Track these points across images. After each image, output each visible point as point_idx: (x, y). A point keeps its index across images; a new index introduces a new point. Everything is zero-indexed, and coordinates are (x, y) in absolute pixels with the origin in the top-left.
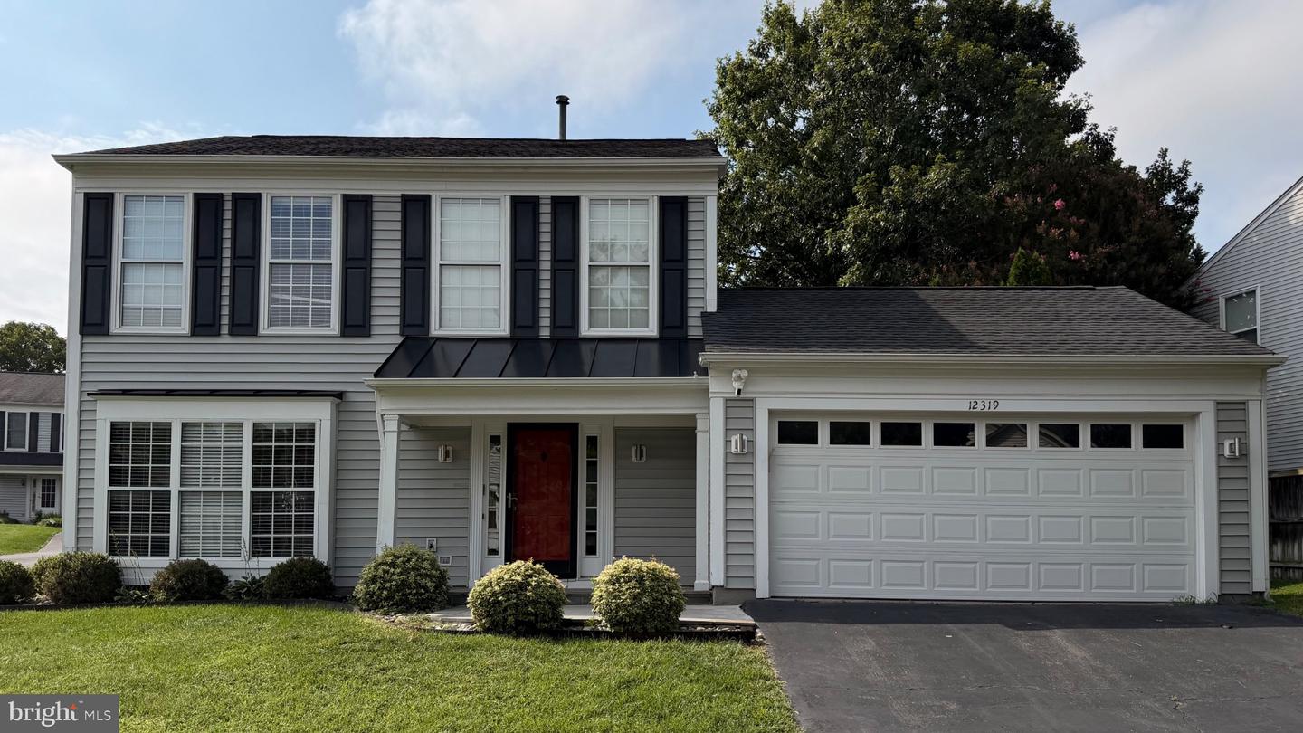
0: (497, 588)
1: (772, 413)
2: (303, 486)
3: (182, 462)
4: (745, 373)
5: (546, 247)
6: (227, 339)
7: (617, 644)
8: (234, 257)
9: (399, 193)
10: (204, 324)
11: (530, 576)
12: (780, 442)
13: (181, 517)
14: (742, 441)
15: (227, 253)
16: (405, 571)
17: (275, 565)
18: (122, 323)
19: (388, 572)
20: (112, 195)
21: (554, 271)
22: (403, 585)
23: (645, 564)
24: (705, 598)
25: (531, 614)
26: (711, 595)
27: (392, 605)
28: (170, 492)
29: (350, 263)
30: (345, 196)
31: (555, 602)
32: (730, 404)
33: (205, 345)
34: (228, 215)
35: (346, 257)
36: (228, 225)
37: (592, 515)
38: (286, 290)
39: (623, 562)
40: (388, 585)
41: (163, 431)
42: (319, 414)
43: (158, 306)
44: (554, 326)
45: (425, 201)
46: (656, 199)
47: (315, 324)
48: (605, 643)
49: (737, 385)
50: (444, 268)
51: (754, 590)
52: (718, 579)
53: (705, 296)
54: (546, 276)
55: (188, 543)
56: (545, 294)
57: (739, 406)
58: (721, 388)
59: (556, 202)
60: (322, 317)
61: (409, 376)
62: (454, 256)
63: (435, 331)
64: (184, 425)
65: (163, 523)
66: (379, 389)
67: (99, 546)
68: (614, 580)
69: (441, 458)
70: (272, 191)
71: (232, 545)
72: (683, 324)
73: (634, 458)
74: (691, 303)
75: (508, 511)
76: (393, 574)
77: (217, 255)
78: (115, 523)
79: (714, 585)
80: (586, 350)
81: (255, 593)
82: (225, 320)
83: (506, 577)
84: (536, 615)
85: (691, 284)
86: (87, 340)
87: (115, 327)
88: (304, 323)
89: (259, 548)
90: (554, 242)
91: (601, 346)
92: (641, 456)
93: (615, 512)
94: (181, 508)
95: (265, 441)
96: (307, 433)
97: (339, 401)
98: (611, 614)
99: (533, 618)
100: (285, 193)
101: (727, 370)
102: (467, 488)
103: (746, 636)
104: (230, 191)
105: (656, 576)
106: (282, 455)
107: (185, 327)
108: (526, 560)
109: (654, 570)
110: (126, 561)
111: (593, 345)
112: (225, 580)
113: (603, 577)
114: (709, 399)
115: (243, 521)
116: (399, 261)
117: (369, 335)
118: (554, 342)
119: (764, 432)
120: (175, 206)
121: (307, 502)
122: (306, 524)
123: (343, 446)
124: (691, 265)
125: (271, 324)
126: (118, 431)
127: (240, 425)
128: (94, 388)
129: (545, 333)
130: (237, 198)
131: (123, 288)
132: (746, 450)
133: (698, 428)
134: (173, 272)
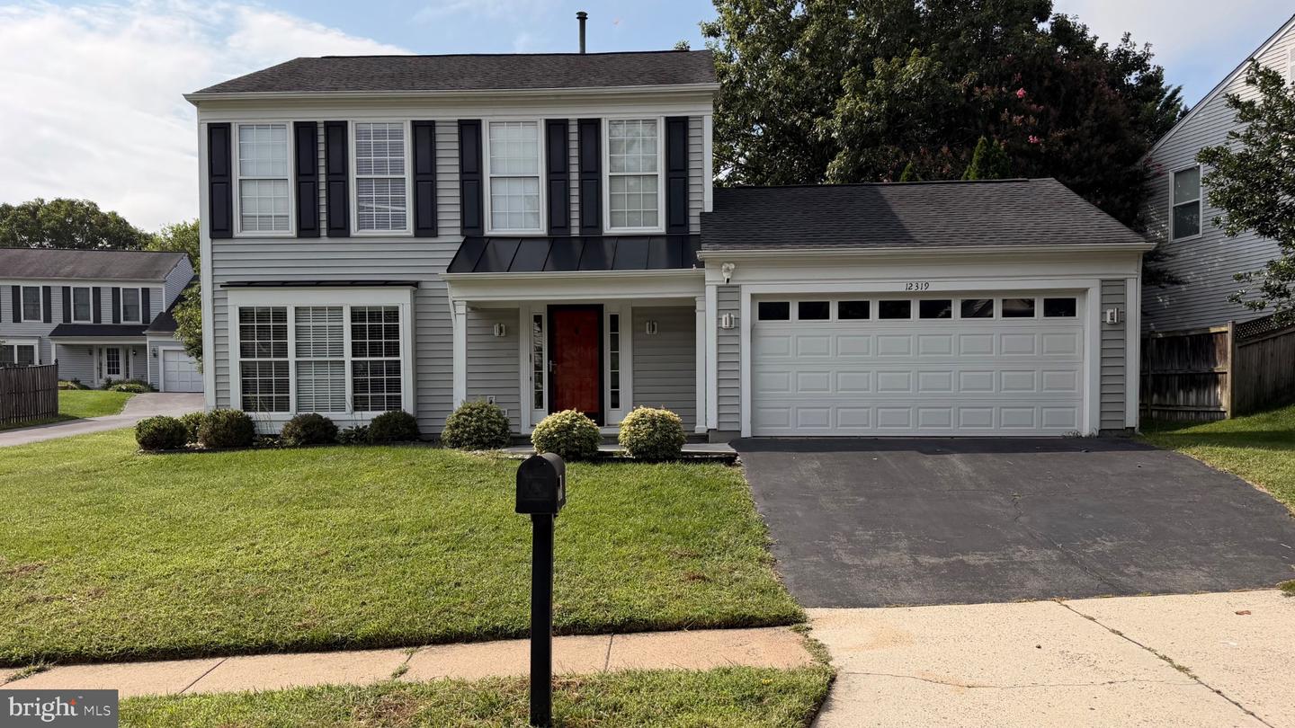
0: (553, 429)
1: (753, 296)
2: (391, 355)
3: (297, 338)
4: (732, 266)
5: (574, 161)
6: (326, 240)
7: (637, 466)
8: (328, 174)
9: (457, 119)
10: (307, 229)
11: (575, 420)
12: (760, 319)
13: (298, 381)
14: (731, 318)
15: (322, 171)
16: (479, 419)
17: (375, 417)
18: (242, 229)
19: (467, 420)
20: (229, 125)
21: (581, 181)
22: (479, 429)
23: (657, 411)
24: (703, 438)
25: (577, 447)
26: (708, 436)
27: (472, 444)
28: (288, 362)
29: (419, 178)
30: (413, 122)
31: (594, 439)
32: (721, 290)
33: (310, 247)
34: (321, 139)
35: (416, 173)
36: (322, 147)
37: (615, 377)
38: (370, 200)
39: (642, 410)
40: (468, 429)
41: (280, 314)
42: (401, 299)
43: (270, 214)
44: (582, 227)
45: (476, 125)
46: (663, 119)
47: (394, 227)
48: (628, 465)
49: (726, 276)
50: (494, 180)
51: (740, 432)
52: (712, 424)
53: (703, 199)
54: (575, 184)
55: (305, 401)
56: (575, 200)
57: (728, 292)
58: (714, 278)
59: (582, 122)
60: (399, 222)
61: (473, 271)
62: (503, 171)
63: (488, 232)
64: (297, 309)
65: (284, 386)
66: (450, 281)
67: (235, 404)
68: (635, 423)
69: (496, 334)
70: (357, 120)
71: (337, 401)
72: (686, 223)
73: (648, 332)
74: (692, 205)
75: (550, 375)
76: (471, 421)
77: (315, 173)
78: (246, 387)
79: (709, 427)
80: (608, 245)
81: (359, 438)
82: (324, 225)
83: (558, 421)
84: (580, 447)
85: (692, 189)
86: (216, 242)
87: (237, 232)
88: (385, 226)
89: (359, 404)
90: (581, 157)
91: (621, 241)
92: (653, 330)
93: (634, 374)
94: (298, 373)
95: (360, 321)
96: (393, 314)
97: (415, 288)
98: (633, 447)
99: (578, 450)
100: (366, 120)
101: (718, 264)
102: (517, 357)
103: (729, 460)
104: (323, 120)
105: (664, 419)
106: (375, 332)
107: (292, 230)
108: (572, 409)
109: (663, 415)
110: (256, 415)
111: (614, 241)
112: (336, 428)
113: (627, 420)
114: (705, 286)
115: (346, 384)
116: (458, 175)
117: (436, 235)
118: (583, 239)
119: (747, 311)
120: (279, 133)
121: (395, 368)
122: (395, 385)
123: (421, 324)
124: (692, 173)
125: (359, 228)
126: (245, 314)
127: (341, 308)
128: (224, 280)
129: (575, 232)
130: (328, 125)
131: (241, 199)
132: (733, 326)
133: (697, 308)
134: (280, 186)
